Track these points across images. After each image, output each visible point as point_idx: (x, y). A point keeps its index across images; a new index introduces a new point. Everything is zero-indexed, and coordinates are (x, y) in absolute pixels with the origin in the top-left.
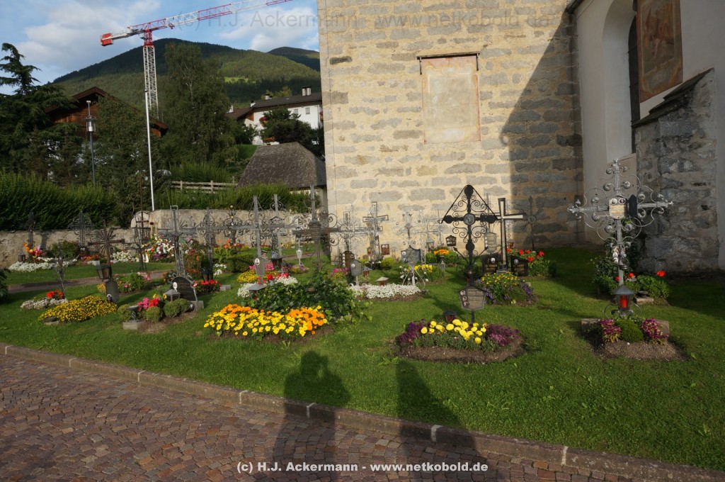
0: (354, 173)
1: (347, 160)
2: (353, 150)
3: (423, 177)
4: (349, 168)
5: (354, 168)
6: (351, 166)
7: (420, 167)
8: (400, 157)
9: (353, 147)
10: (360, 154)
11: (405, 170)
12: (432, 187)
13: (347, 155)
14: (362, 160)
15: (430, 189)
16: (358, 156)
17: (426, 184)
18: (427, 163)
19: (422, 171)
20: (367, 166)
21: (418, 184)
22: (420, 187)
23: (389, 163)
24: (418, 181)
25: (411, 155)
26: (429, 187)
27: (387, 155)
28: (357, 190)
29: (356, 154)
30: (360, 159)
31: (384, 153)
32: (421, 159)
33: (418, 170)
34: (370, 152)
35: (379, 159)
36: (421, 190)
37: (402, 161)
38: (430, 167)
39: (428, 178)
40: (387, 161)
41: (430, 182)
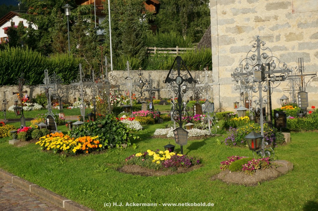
0: (233, 41)
1: (228, 29)
2: (232, 21)
3: (290, 42)
4: (229, 37)
5: (233, 37)
6: (231, 35)
7: (288, 34)
8: (271, 26)
9: (232, 19)
10: (238, 25)
11: (275, 37)
12: (299, 51)
13: (228, 26)
14: (239, 30)
15: (297, 53)
16: (237, 26)
17: (293, 49)
18: (294, 30)
19: (290, 37)
20: (244, 35)
21: (286, 49)
22: (287, 52)
23: (262, 31)
24: (286, 46)
25: (281, 24)
26: (296, 51)
27: (260, 24)
28: (235, 54)
29: (234, 25)
30: (238, 29)
31: (257, 23)
32: (290, 26)
33: (286, 36)
34: (247, 22)
35: (253, 29)
36: (289, 54)
37: (272, 29)
38: (297, 33)
39: (295, 43)
40: (260, 30)
41: (297, 47)
